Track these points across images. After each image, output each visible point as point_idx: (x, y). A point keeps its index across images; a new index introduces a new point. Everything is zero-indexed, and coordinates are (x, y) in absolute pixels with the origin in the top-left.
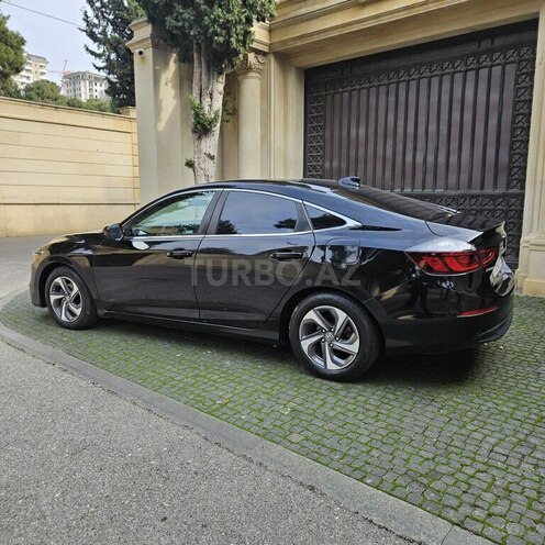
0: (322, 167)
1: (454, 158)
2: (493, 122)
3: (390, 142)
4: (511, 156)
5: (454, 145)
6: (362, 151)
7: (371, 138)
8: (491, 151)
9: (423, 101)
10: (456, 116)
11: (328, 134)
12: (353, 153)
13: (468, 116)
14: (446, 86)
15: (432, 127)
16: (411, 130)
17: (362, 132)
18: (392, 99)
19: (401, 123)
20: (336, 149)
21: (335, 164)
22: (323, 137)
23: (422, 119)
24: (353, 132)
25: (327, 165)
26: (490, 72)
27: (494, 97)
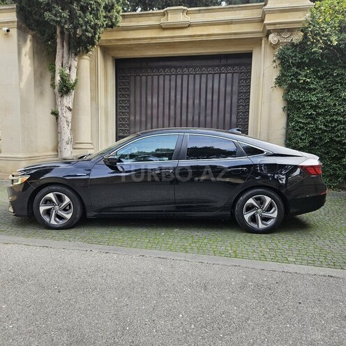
0: (129, 119)
1: (209, 118)
2: (228, 101)
3: (172, 107)
4: (238, 119)
5: (209, 112)
6: (155, 111)
7: (161, 104)
8: (228, 116)
9: (191, 87)
10: (209, 97)
11: (132, 99)
12: (149, 112)
13: (215, 97)
14: (204, 80)
15: (197, 101)
16: (184, 101)
17: (155, 101)
18: (173, 83)
19: (179, 97)
20: (138, 109)
21: (138, 118)
22: (129, 101)
23: (191, 96)
24: (149, 100)
25: (132, 118)
26: (226, 76)
27: (229, 89)
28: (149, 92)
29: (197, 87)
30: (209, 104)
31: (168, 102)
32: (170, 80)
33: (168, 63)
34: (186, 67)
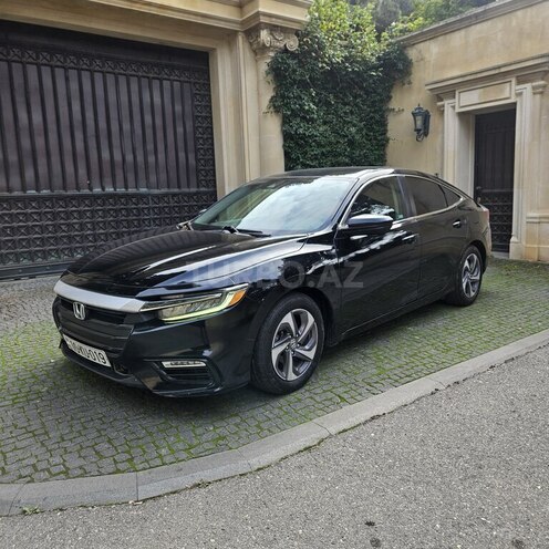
1: (151, 159)
2: (180, 130)
3: (79, 136)
4: (197, 160)
5: (150, 147)
6: (40, 142)
7: (52, 126)
8: (182, 155)
10: (148, 119)
12: (26, 143)
13: (159, 122)
14: (134, 87)
16: (102, 124)
17: (37, 118)
18: (74, 86)
19: (89, 115)
23: (113, 114)
24: (23, 116)
26: (172, 86)
27: (178, 108)
28: (20, 99)
29: (124, 98)
30: (149, 132)
31: (68, 123)
32: (67, 79)
33: (61, 44)
34: (100, 57)
